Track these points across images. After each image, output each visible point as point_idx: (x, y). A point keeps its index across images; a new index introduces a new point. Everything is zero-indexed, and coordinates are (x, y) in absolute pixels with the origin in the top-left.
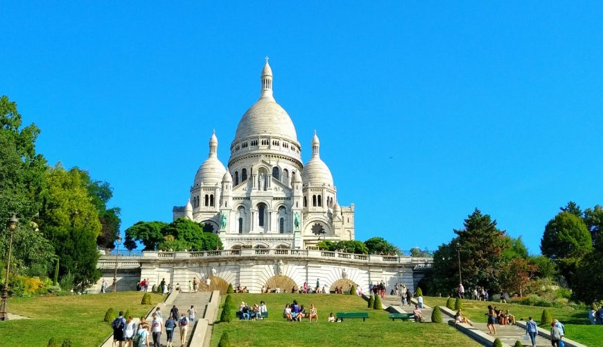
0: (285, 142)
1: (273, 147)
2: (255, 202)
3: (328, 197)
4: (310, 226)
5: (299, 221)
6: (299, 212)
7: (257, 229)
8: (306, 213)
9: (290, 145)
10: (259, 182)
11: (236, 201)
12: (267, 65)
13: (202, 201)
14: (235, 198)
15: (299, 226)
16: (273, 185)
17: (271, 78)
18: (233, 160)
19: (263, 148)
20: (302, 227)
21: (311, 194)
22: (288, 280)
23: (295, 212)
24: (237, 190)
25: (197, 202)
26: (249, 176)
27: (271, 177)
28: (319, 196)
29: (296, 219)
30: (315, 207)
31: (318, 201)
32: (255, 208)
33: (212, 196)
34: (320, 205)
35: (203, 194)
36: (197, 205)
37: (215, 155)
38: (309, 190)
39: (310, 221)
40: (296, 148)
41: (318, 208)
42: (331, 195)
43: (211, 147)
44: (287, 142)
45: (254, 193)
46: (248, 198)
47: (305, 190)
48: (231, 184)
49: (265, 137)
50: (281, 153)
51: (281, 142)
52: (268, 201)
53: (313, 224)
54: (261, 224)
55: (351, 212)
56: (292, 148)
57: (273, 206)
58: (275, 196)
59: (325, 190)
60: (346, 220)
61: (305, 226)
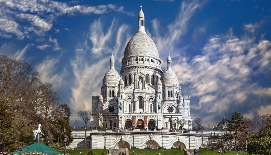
0: (152, 59)
1: (146, 62)
2: (137, 96)
3: (176, 92)
4: (166, 108)
5: (160, 106)
6: (160, 101)
7: (138, 110)
8: (164, 101)
9: (155, 61)
10: (139, 84)
11: (126, 95)
12: (141, 11)
13: (108, 94)
14: (125, 94)
15: (161, 109)
16: (146, 86)
17: (144, 19)
18: (123, 69)
19: (140, 63)
20: (162, 109)
21: (167, 90)
22: (154, 142)
23: (158, 101)
24: (127, 89)
25: (105, 94)
26: (133, 81)
27: (145, 82)
28: (171, 91)
29: (159, 106)
30: (169, 98)
31: (171, 94)
32: (137, 99)
33: (113, 91)
34: (172, 96)
35: (108, 90)
36: (105, 96)
37: (113, 68)
38: (166, 88)
39: (166, 105)
40: (159, 62)
41: (171, 98)
42: (178, 91)
43: (111, 62)
44: (153, 59)
45: (136, 90)
46: (133, 94)
47: (164, 88)
48: (124, 86)
49: (141, 56)
50: (150, 66)
51: (150, 59)
52: (144, 95)
53: (168, 106)
54: (140, 108)
55: (189, 99)
56: (157, 63)
57: (146, 97)
58: (147, 92)
59: (174, 88)
60: (186, 104)
61: (164, 108)
